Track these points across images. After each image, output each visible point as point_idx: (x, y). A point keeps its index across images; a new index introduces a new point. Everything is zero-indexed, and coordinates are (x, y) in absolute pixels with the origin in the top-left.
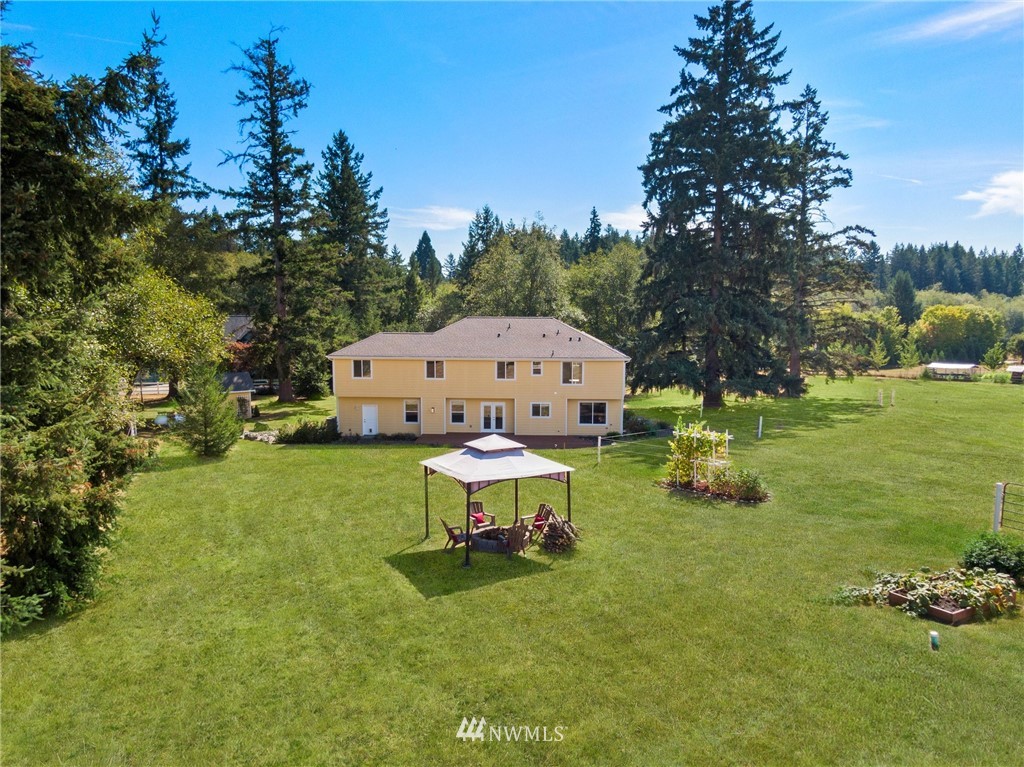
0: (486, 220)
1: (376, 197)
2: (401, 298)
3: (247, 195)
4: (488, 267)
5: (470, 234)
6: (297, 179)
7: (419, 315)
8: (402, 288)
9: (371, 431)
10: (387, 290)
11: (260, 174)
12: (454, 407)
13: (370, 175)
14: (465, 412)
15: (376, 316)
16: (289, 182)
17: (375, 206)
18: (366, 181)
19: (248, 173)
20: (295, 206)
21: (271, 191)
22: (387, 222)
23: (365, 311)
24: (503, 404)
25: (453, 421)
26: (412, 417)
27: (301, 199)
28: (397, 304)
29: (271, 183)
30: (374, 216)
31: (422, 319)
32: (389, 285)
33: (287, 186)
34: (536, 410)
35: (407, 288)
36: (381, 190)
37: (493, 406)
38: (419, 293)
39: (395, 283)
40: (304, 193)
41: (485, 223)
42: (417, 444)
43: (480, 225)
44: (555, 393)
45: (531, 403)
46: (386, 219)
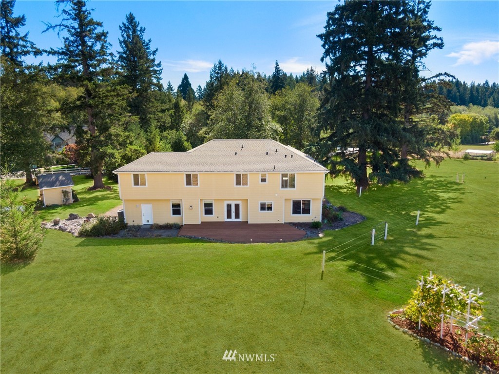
0: (220, 68)
1: (154, 55)
2: (171, 116)
3: (63, 53)
4: (223, 98)
5: (211, 76)
6: (98, 42)
7: (183, 125)
8: (172, 109)
9: (148, 221)
10: (163, 111)
11: (72, 39)
12: (206, 205)
13: (150, 41)
14: (213, 208)
15: (156, 127)
16: (93, 44)
17: (153, 60)
18: (147, 45)
19: (64, 38)
20: (97, 60)
21: (80, 51)
22: (161, 70)
23: (149, 125)
24: (240, 203)
25: (206, 214)
26: (177, 212)
27: (100, 56)
28: (169, 120)
29: (80, 45)
30: (153, 66)
31: (184, 127)
32: (164, 108)
33: (91, 47)
35: (175, 109)
36: (157, 50)
37: (233, 204)
38: (182, 112)
39: (168, 107)
40: (102, 52)
41: (219, 70)
42: (180, 237)
43: (216, 71)
44: (276, 195)
45: (260, 202)
46: (160, 68)
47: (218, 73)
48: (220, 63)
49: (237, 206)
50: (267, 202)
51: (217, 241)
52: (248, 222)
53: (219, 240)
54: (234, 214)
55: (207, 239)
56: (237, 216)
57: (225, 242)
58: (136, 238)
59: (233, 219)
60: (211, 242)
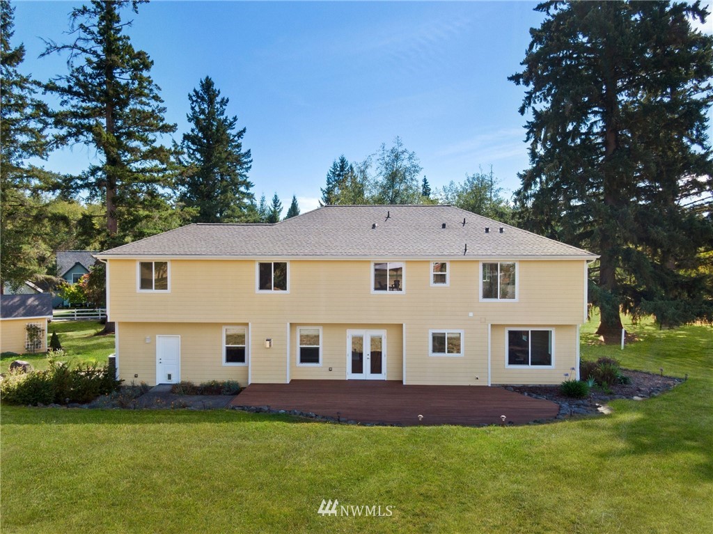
0: (342, 168)
1: (239, 137)
5: (328, 181)
9: (169, 377)
12: (304, 338)
13: (235, 119)
14: (321, 346)
17: (239, 147)
18: (231, 124)
22: (251, 162)
24: (383, 333)
25: (302, 361)
26: (235, 355)
34: (440, 343)
37: (367, 335)
41: (341, 171)
42: (233, 408)
43: (337, 173)
44: (471, 314)
45: (431, 332)
46: (250, 159)
47: (339, 175)
48: (343, 161)
49: (376, 341)
50: (448, 331)
51: (325, 419)
52: (402, 382)
53: (332, 418)
54: (369, 361)
55: (302, 414)
56: (376, 368)
57: (347, 422)
58: (126, 410)
59: (367, 374)
60: (308, 421)
